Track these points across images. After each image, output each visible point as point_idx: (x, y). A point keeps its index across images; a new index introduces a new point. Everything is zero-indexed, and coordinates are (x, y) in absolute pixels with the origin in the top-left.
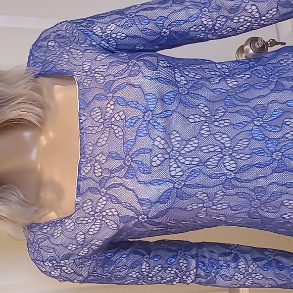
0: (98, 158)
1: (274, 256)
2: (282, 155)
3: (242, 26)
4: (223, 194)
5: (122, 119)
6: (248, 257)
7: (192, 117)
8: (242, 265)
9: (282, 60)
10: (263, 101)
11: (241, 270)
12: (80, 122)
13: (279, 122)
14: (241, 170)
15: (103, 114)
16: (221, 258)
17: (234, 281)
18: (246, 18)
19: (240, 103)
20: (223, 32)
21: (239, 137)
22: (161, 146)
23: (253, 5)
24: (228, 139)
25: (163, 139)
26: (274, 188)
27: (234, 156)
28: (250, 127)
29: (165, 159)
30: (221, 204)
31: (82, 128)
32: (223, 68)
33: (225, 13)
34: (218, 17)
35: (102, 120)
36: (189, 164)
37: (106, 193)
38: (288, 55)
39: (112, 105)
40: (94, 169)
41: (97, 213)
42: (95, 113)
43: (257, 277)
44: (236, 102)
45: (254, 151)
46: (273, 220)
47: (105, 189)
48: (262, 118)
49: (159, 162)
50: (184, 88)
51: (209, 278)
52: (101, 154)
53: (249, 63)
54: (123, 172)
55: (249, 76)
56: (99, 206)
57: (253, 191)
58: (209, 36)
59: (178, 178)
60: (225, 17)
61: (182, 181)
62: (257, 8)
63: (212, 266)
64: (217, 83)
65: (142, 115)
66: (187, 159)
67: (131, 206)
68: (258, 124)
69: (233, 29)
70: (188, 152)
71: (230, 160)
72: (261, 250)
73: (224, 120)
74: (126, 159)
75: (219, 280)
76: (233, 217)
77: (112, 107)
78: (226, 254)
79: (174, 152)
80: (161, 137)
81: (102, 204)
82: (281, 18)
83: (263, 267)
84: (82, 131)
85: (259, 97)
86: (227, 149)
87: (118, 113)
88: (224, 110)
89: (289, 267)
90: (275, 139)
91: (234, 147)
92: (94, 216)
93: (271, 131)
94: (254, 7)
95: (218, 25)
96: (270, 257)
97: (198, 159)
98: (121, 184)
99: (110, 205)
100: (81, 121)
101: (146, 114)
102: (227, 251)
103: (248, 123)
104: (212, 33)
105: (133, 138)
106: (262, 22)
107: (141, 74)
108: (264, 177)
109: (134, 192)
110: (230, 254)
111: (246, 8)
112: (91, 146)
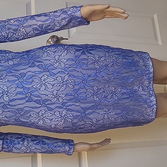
1: (42, 139)
2: (31, 95)
3: (20, 37)
4: (2, 111)
6: (29, 139)
8: (26, 143)
9: (36, 53)
10: (25, 71)
11: (25, 145)
13: (31, 80)
14: (11, 101)
16: (16, 140)
17: (21, 150)
18: (21, 34)
19: (14, 72)
20: (12, 39)
21: (11, 87)
23: (23, 29)
24: (6, 87)
26: (27, 109)
27: (8, 95)
28: (16, 82)
30: (2, 115)
32: (9, 56)
33: (12, 31)
34: (9, 33)
38: (40, 51)
43: (32, 148)
44: (12, 71)
45: (18, 93)
46: (27, 122)
48: (23, 78)
51: (9, 149)
53: (23, 53)
55: (19, 60)
57: (17, 110)
58: (6, 40)
60: (12, 33)
62: (25, 30)
63: (11, 143)
64: (4, 63)
68: (21, 81)
69: (17, 38)
71: (6, 97)
72: (36, 136)
73: (5, 79)
75: (14, 150)
76: (8, 121)
78: (19, 138)
82: (36, 35)
83: (36, 144)
85: (23, 69)
86: (5, 92)
88: (5, 75)
89: (48, 144)
90: (28, 88)
91: (9, 91)
93: (26, 84)
94: (23, 30)
95: (9, 36)
96: (40, 139)
102: (20, 137)
103: (16, 80)
104: (8, 39)
106: (28, 36)
108: (22, 104)
110: (21, 138)
111: (21, 30)
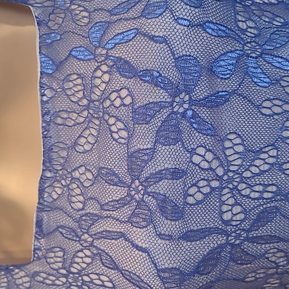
0: (76, 174)
5: (125, 105)
7: (267, 104)
12: (42, 101)
15: (88, 89)
22: (205, 165)
25: (209, 150)
29: (213, 189)
31: (47, 113)
35: (85, 102)
36: (257, 199)
37: (92, 245)
39: (105, 73)
40: (70, 195)
41: (73, 273)
42: (71, 85)
47: (91, 236)
49: (199, 197)
50: (253, 44)
52: (83, 168)
54: (127, 211)
56: (78, 263)
59: (236, 226)
61: (243, 230)
65: (169, 100)
66: (253, 189)
67: (142, 281)
70: (257, 175)
74: (133, 186)
77: (106, 77)
79: (231, 174)
80: (205, 147)
81: (84, 262)
84: (47, 118)
87: (117, 91)
92: (67, 278)
97: (274, 189)
98: (122, 235)
99: (99, 267)
100: (45, 99)
101: (177, 99)
105: (149, 146)
107: (167, 14)
109: (149, 255)
112: (64, 149)
